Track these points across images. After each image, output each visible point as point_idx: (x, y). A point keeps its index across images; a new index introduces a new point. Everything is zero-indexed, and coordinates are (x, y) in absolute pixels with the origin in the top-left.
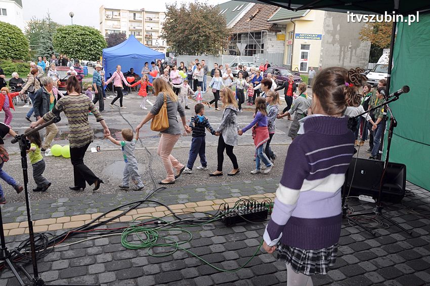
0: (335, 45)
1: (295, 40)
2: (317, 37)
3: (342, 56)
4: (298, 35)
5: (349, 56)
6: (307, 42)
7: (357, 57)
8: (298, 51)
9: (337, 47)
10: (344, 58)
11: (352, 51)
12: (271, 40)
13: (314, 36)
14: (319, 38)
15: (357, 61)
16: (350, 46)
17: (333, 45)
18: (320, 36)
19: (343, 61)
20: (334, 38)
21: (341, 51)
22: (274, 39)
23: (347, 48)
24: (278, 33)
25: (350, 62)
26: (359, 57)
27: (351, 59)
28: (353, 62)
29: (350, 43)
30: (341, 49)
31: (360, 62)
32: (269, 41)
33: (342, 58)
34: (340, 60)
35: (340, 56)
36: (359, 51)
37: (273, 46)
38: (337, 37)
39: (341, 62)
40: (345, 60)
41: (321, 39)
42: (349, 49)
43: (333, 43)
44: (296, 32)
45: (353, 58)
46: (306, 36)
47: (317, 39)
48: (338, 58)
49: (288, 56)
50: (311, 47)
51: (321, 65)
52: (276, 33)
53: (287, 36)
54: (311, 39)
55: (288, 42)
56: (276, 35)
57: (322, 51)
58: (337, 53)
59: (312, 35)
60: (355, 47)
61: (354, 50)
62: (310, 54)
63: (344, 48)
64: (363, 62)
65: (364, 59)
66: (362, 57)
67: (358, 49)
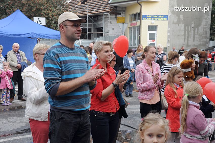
0: (180, 25)
1: (143, 22)
2: (164, 18)
3: (187, 35)
4: (145, 16)
5: (193, 35)
6: (154, 23)
7: (199, 35)
8: (145, 33)
9: (182, 26)
10: (188, 38)
11: (194, 30)
12: (111, 23)
13: (160, 17)
14: (165, 19)
15: (200, 40)
16: (193, 25)
17: (179, 25)
18: (166, 17)
19: (188, 40)
20: (179, 18)
21: (185, 30)
22: (114, 22)
23: (191, 27)
24: (118, 16)
25: (194, 41)
26: (201, 35)
27: (194, 37)
28: (197, 40)
29: (193, 22)
30: (185, 28)
31: (202, 40)
32: (109, 24)
33: (186, 37)
34: (185, 39)
35: (185, 35)
36: (201, 30)
37: (113, 29)
38: (181, 17)
39: (186, 41)
40: (189, 39)
41: (167, 20)
42: (192, 29)
43: (178, 23)
44: (143, 13)
45: (196, 36)
46: (152, 17)
47: (163, 20)
48: (183, 37)
49: (130, 38)
50: (158, 28)
51: (169, 45)
52: (116, 15)
53: (128, 19)
54: (157, 20)
55: (131, 24)
56: (116, 18)
57: (169, 31)
58: (183, 33)
59: (159, 16)
60: (197, 26)
61: (196, 29)
62: (157, 35)
63: (188, 27)
64: (205, 40)
65: (206, 37)
66: (204, 36)
67: (200, 27)
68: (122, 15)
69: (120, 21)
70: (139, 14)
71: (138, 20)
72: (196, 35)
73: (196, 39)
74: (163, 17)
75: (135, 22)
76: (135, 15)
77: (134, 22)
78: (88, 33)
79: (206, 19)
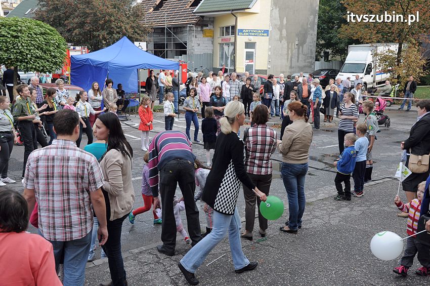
0: (282, 41)
1: (238, 37)
3: (290, 55)
4: (241, 31)
5: (297, 55)
6: (253, 39)
7: (304, 55)
8: (241, 52)
9: (284, 42)
11: (299, 49)
12: (196, 37)
13: (260, 31)
14: (265, 34)
15: (304, 60)
16: (297, 43)
17: (281, 42)
18: (266, 32)
19: (291, 61)
20: (281, 34)
21: (288, 48)
22: (200, 36)
23: (294, 44)
24: (204, 28)
25: (298, 62)
26: (306, 55)
27: (298, 57)
28: (301, 61)
29: (297, 39)
30: (288, 45)
31: (307, 61)
32: (194, 39)
33: (290, 57)
34: (288, 59)
35: (288, 54)
36: (306, 48)
37: (199, 45)
38: (284, 32)
39: (289, 62)
40: (293, 59)
41: (268, 36)
42: (296, 46)
43: (281, 39)
44: (239, 27)
46: (250, 32)
47: (263, 36)
48: (286, 57)
49: (220, 56)
50: (257, 46)
51: (270, 67)
52: (202, 27)
53: (218, 33)
54: (256, 35)
55: (222, 40)
56: (202, 30)
57: (270, 50)
58: (286, 52)
59: (258, 30)
60: (302, 43)
61: (301, 48)
62: (255, 54)
63: (292, 45)
64: (310, 60)
65: (311, 57)
66: (309, 55)
67: (305, 45)
68: (210, 27)
69: (207, 34)
70: (234, 27)
71: (231, 35)
72: (300, 55)
73: (300, 59)
74: (263, 31)
75: (228, 37)
76: (227, 28)
77: (225, 37)
78: (166, 49)
79: (312, 35)
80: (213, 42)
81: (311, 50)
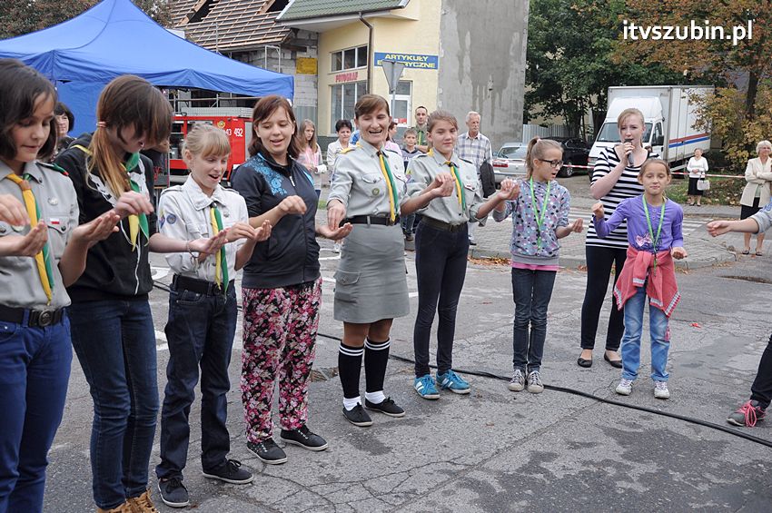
0: (463, 81)
1: (376, 71)
2: (428, 62)
4: (380, 56)
5: (490, 110)
6: (405, 74)
7: (503, 110)
9: (468, 81)
11: (493, 98)
13: (419, 59)
14: (431, 65)
15: (504, 121)
16: (490, 85)
17: (461, 82)
18: (433, 59)
20: (461, 66)
21: (474, 96)
22: (291, 69)
23: (486, 89)
24: (299, 55)
25: (492, 124)
26: (507, 111)
27: (493, 115)
28: (498, 122)
29: (491, 78)
30: (474, 91)
31: (508, 123)
36: (506, 96)
38: (467, 62)
41: (436, 68)
42: (489, 93)
43: (461, 77)
44: (377, 48)
45: (497, 112)
47: (427, 68)
49: (334, 113)
50: (414, 88)
52: (294, 53)
53: (328, 63)
54: (412, 67)
55: (338, 78)
56: (294, 59)
57: (440, 96)
58: (470, 104)
59: (416, 56)
60: (500, 87)
61: (497, 95)
62: (411, 105)
63: (481, 89)
64: (514, 122)
65: (515, 116)
66: (512, 112)
67: (504, 91)
68: (310, 53)
69: (304, 68)
70: (363, 52)
71: (359, 66)
72: (496, 110)
73: (496, 119)
74: (425, 59)
75: (351, 71)
76: (350, 53)
77: (344, 71)
79: (516, 72)
80: (316, 83)
81: (516, 102)
